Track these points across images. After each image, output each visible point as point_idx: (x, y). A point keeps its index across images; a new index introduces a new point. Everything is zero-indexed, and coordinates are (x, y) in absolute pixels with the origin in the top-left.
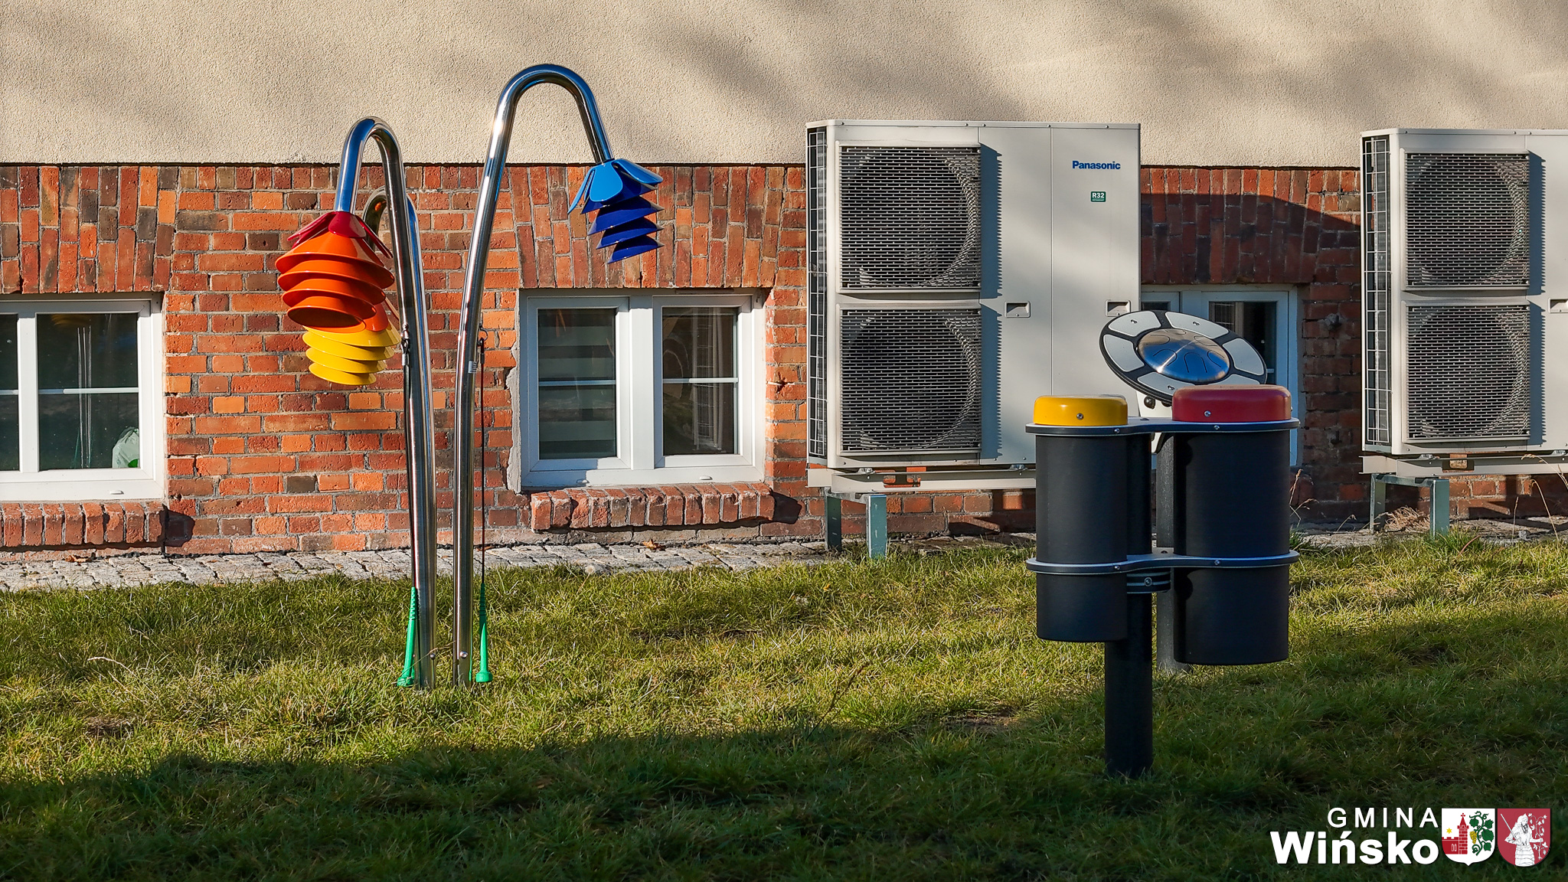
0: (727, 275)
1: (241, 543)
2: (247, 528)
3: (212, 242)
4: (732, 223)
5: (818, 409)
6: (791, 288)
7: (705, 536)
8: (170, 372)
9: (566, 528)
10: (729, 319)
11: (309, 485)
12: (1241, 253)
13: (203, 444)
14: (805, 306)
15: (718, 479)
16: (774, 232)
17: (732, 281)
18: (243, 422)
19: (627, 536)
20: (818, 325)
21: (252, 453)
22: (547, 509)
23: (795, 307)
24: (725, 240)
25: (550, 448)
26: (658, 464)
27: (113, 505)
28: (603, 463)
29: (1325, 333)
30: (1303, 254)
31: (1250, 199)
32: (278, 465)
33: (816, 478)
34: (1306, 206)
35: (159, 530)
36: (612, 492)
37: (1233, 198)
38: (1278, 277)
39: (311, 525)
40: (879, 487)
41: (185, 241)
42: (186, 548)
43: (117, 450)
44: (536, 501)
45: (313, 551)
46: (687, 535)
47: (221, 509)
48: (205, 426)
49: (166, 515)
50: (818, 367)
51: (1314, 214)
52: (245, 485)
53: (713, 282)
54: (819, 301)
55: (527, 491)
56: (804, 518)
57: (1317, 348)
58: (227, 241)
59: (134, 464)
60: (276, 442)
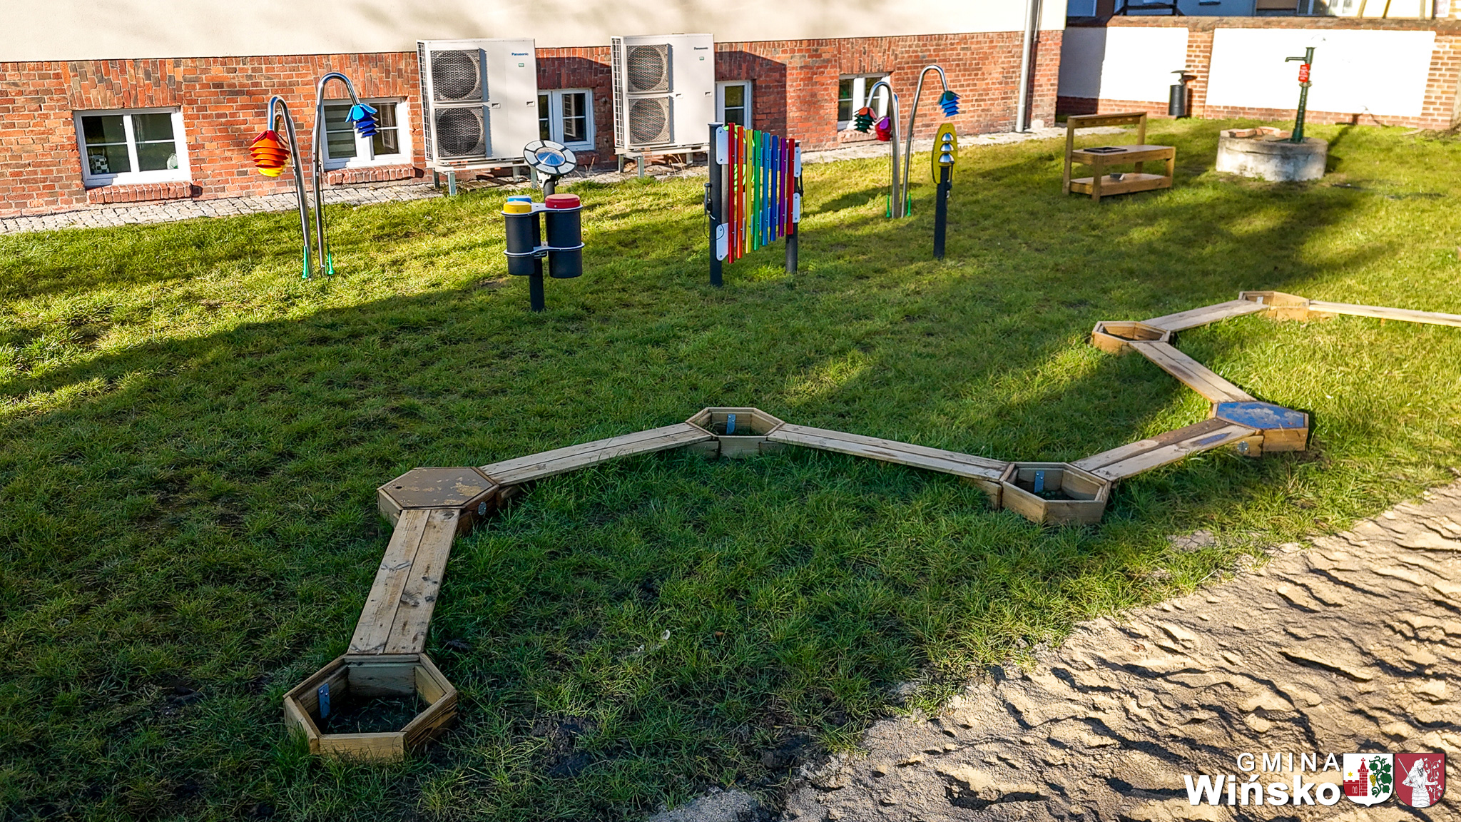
0: (391, 91)
1: (221, 195)
2: (223, 190)
3: (198, 87)
4: (392, 74)
5: (428, 142)
6: (415, 98)
7: (391, 184)
8: (187, 135)
9: (341, 184)
10: (393, 106)
11: (245, 173)
13: (203, 160)
14: (421, 102)
15: (394, 163)
16: (408, 76)
17: (393, 94)
18: (217, 152)
19: (363, 185)
20: (427, 113)
21: (222, 163)
22: (334, 178)
23: (417, 103)
24: (390, 79)
25: (332, 155)
26: (372, 159)
27: (171, 184)
28: (352, 159)
29: (602, 105)
30: (593, 76)
31: (574, 58)
32: (233, 166)
33: (429, 165)
34: (594, 60)
35: (190, 192)
36: (357, 170)
37: (569, 59)
38: (585, 86)
39: (248, 187)
40: (452, 169)
41: (187, 87)
42: (201, 198)
43: (168, 162)
44: (329, 175)
45: (249, 197)
46: (385, 184)
47: (212, 183)
48: (203, 154)
49: (192, 187)
50: (427, 127)
51: (596, 63)
52: (220, 174)
53: (387, 94)
54: (426, 104)
55: (326, 171)
56: (425, 176)
57: (600, 110)
58: (203, 86)
59: (176, 167)
60: (231, 159)
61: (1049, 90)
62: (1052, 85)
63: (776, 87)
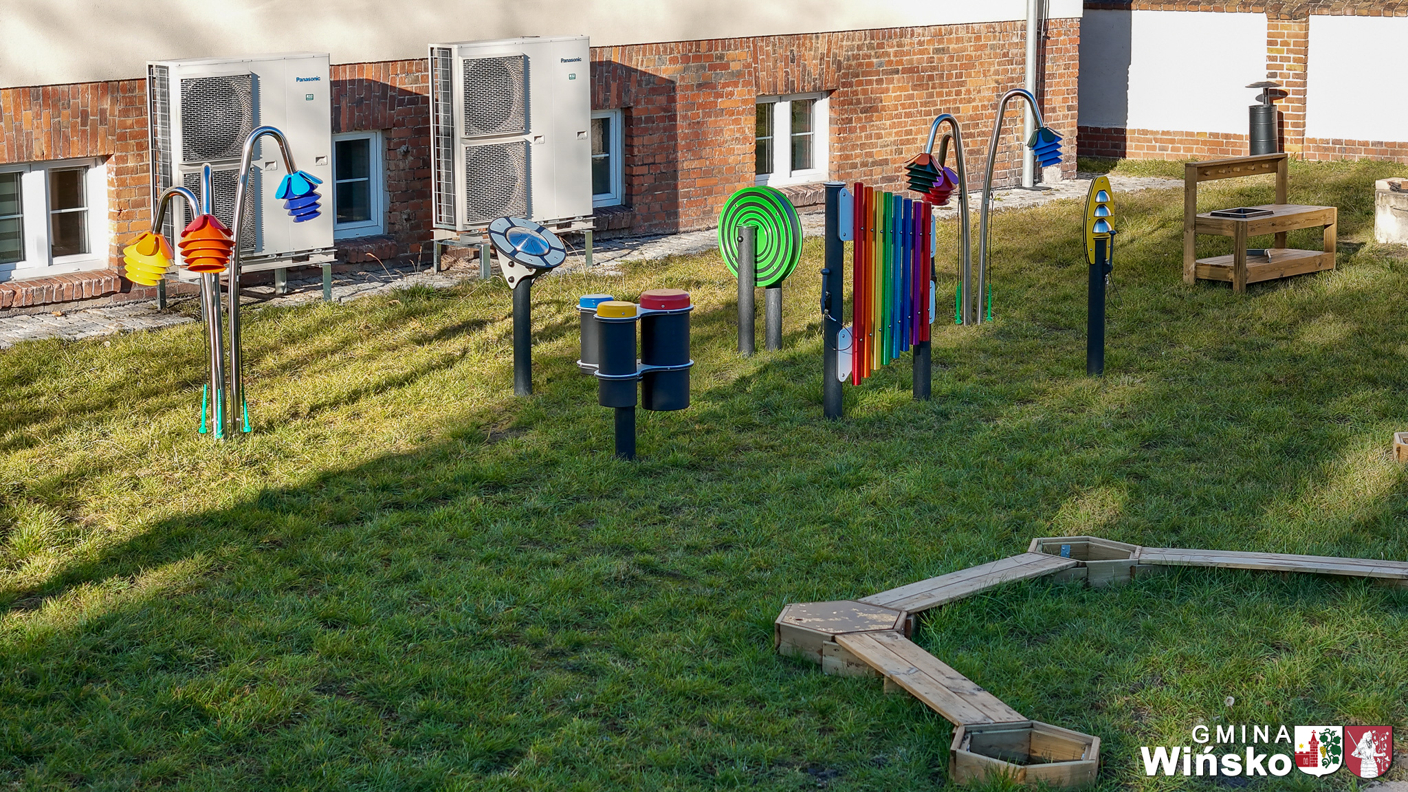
0: (89, 149)
4: (91, 118)
6: (124, 154)
7: (84, 305)
9: (10, 307)
10: (83, 172)
12: (357, 114)
16: (114, 121)
17: (93, 152)
19: (44, 309)
23: (125, 165)
24: (88, 128)
26: (51, 263)
28: (20, 265)
29: (401, 157)
30: (388, 111)
31: (361, 81)
34: (389, 84)
36: (31, 283)
37: (352, 82)
38: (374, 125)
46: (75, 305)
51: (393, 88)
53: (82, 154)
57: (397, 166)
61: (1066, 117)
62: (1069, 108)
63: (662, 119)
